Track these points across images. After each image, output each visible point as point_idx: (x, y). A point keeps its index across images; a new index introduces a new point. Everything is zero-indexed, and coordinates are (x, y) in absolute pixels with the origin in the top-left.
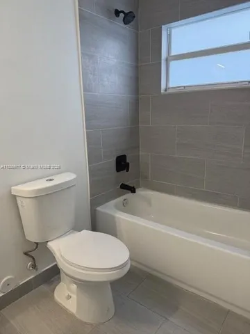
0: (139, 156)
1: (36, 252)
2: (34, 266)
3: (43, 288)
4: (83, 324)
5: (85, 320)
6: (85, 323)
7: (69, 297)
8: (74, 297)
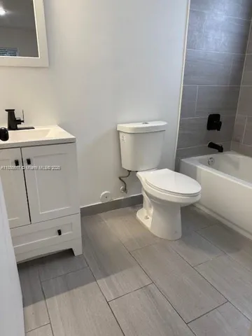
0: (235, 117)
1: (128, 178)
2: (125, 190)
3: (130, 209)
4: (155, 236)
5: (156, 235)
6: (156, 237)
7: (147, 218)
8: (151, 218)
